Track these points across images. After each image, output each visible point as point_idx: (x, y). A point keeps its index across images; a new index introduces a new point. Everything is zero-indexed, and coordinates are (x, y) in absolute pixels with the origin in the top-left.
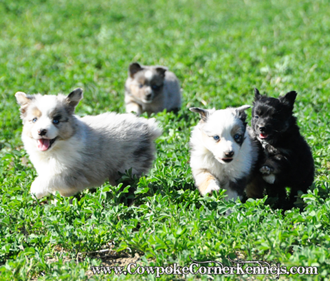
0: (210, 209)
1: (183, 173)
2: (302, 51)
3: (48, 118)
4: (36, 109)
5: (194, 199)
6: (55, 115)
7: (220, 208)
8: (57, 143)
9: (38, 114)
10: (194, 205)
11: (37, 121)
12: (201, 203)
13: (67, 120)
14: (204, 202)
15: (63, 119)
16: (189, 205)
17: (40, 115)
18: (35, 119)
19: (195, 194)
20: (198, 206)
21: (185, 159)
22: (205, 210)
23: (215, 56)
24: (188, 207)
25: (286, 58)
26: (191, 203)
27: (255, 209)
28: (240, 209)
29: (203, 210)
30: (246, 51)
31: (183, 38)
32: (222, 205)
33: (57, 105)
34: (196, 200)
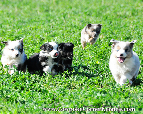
0: (22, 103)
1: (10, 87)
2: (63, 35)
3: (123, 50)
4: (118, 46)
5: (15, 99)
6: (126, 49)
7: (26, 103)
8: (126, 59)
9: (119, 48)
10: (15, 102)
11: (119, 51)
12: (18, 101)
13: (130, 51)
14: (19, 101)
15: (128, 50)
16: (12, 102)
17: (120, 49)
18: (118, 50)
19: (15, 97)
20: (17, 102)
21: (11, 82)
22: (20, 104)
23: (24, 36)
24: (12, 103)
25: (56, 38)
26: (14, 101)
27: (42, 104)
28: (35, 104)
29: (19, 104)
30: (38, 34)
31: (11, 28)
32: (27, 102)
33: (127, 45)
34: (16, 100)
